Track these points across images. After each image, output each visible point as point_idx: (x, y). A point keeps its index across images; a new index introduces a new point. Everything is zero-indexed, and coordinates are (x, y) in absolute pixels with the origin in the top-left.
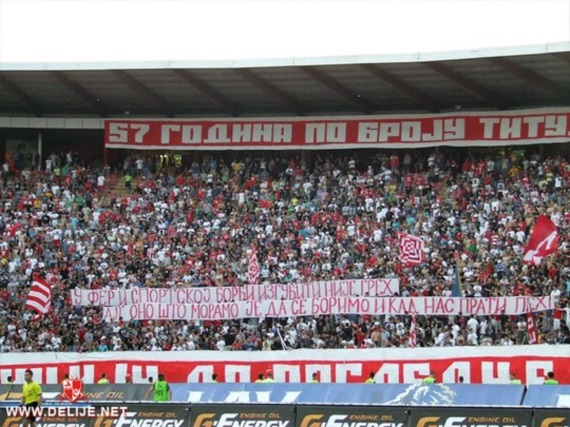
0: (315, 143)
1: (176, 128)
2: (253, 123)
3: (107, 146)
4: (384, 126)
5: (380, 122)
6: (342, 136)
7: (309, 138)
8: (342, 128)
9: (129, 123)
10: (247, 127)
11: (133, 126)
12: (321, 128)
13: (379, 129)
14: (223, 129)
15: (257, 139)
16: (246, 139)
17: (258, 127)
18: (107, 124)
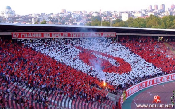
0: (45, 37)
1: (23, 34)
2: (35, 33)
3: (13, 38)
4: (56, 34)
5: (55, 33)
6: (49, 36)
7: (44, 36)
8: (49, 34)
9: (16, 33)
10: (34, 34)
11: (16, 34)
12: (46, 34)
13: (55, 35)
14: (31, 34)
15: (36, 36)
16: (35, 36)
17: (36, 34)
18: (12, 34)
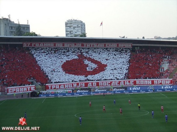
1: (35, 44)
2: (47, 43)
3: (23, 47)
6: (62, 45)
7: (56, 46)
11: (27, 43)
12: (58, 44)
13: (68, 44)
14: (42, 44)
16: (46, 46)
18: (23, 43)
